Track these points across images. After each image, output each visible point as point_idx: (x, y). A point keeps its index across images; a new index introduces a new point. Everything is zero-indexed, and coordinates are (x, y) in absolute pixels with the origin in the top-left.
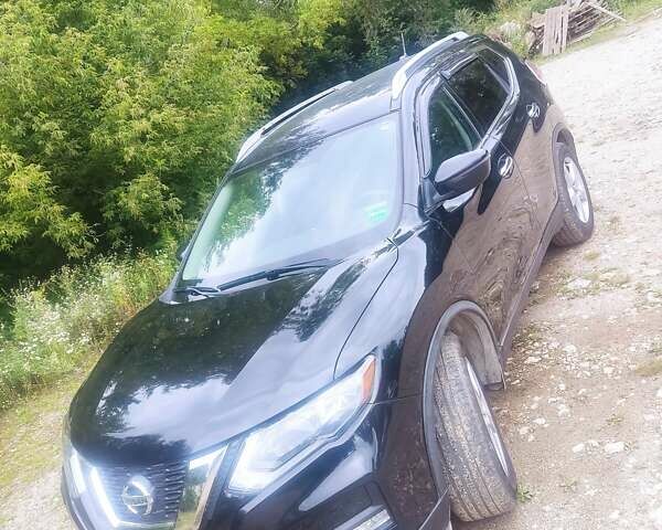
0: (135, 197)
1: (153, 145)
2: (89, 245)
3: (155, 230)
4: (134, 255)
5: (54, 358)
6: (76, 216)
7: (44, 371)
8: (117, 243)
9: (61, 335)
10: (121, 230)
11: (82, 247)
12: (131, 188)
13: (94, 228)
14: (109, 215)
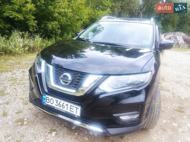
0: (51, 25)
1: (62, 16)
2: (36, 30)
3: (51, 35)
4: (44, 38)
5: (17, 49)
6: (36, 22)
7: (14, 50)
8: (41, 33)
9: (21, 45)
10: (43, 31)
11: (33, 29)
12: (51, 23)
13: (38, 27)
14: (42, 26)
